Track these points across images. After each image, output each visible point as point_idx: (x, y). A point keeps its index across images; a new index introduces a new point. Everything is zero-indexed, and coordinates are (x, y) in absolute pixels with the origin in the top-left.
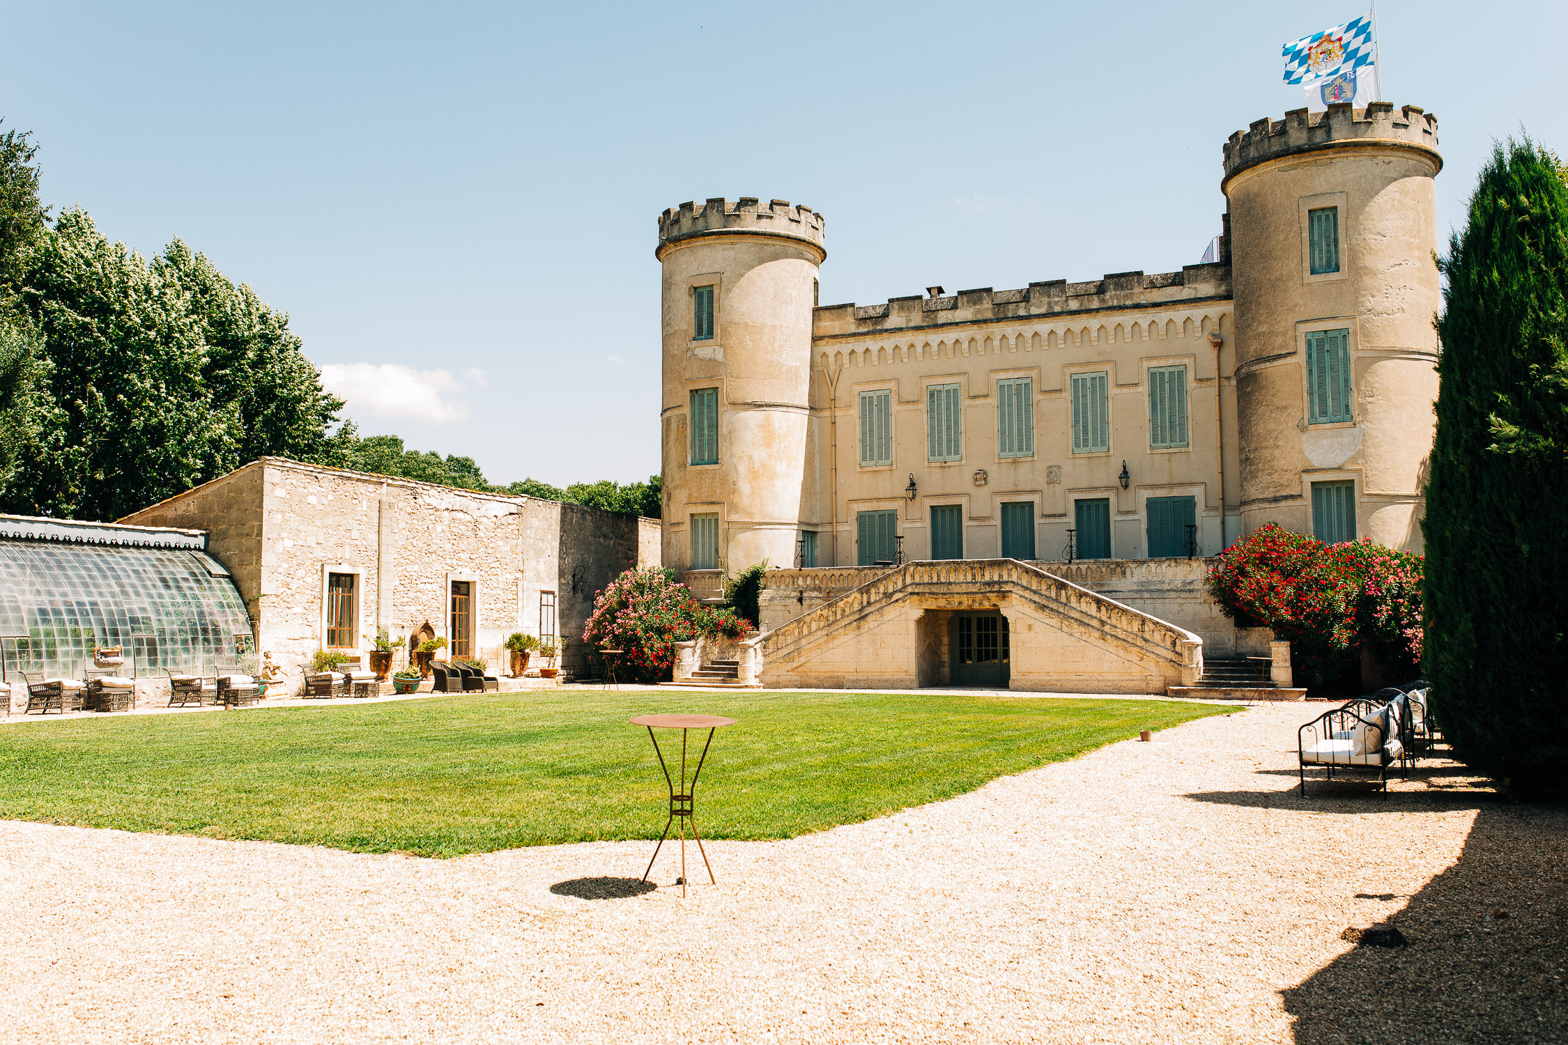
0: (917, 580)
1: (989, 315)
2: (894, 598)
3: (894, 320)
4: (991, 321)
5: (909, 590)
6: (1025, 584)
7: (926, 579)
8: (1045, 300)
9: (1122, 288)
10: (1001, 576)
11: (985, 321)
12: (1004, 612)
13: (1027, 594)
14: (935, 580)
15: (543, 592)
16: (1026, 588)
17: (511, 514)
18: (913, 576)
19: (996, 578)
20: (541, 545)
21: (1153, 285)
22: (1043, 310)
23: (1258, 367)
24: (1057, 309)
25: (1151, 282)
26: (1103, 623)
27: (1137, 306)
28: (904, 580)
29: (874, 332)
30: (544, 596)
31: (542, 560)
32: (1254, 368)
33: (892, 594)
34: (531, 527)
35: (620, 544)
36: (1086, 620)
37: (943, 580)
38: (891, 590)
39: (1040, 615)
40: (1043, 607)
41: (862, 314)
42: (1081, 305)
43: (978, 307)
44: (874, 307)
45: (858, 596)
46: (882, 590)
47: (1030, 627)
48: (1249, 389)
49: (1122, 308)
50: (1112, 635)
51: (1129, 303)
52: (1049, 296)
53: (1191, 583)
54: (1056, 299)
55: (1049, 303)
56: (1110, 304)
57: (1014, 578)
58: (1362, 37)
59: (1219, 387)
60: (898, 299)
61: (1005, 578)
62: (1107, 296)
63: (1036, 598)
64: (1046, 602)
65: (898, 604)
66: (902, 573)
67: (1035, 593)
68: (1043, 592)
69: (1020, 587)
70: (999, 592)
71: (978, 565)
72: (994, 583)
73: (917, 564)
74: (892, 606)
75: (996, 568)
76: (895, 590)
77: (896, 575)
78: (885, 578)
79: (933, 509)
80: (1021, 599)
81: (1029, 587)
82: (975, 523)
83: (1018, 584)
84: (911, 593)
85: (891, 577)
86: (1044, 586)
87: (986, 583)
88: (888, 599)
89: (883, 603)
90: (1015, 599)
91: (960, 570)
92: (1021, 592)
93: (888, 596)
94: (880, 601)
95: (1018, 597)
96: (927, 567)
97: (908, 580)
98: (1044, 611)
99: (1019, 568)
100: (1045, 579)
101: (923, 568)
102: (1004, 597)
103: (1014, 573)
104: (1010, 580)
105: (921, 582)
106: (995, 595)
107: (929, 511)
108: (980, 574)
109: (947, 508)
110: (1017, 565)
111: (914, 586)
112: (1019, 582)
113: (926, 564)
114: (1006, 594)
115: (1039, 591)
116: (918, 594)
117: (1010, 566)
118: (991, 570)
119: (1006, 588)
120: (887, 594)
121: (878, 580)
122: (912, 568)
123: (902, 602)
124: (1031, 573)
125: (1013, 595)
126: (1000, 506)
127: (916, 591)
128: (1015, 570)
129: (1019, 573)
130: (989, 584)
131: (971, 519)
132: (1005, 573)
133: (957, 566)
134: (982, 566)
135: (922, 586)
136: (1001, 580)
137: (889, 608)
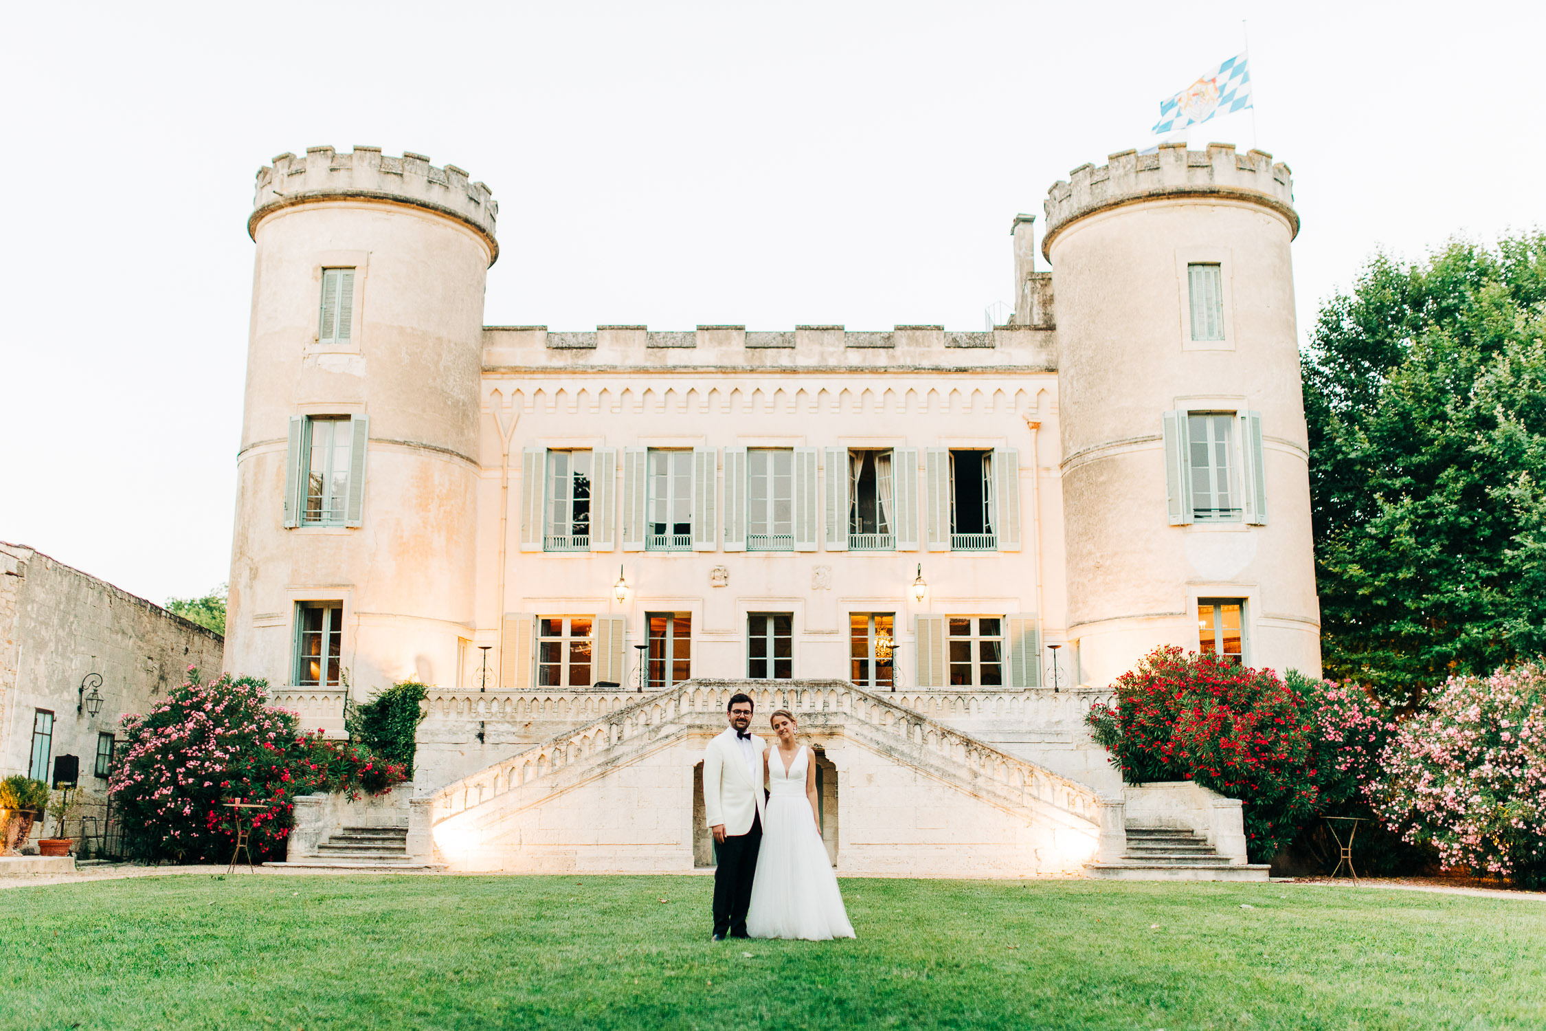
0: (699, 707)
1: (740, 361)
2: (663, 733)
3: (603, 355)
4: (744, 371)
5: (688, 720)
6: (862, 716)
8: (816, 348)
9: (917, 343)
10: (826, 704)
11: (734, 370)
12: (831, 755)
13: (866, 731)
15: (39, 711)
16: (864, 723)
17: (9, 574)
18: (692, 702)
19: (819, 707)
20: (43, 632)
21: (956, 344)
22: (813, 362)
23: (1118, 450)
24: (832, 362)
25: (954, 340)
26: (976, 775)
27: (937, 370)
28: (677, 706)
29: (574, 371)
30: (40, 716)
31: (42, 658)
32: (1112, 452)
33: (659, 728)
34: (33, 601)
35: (140, 648)
36: (951, 770)
38: (656, 721)
39: (884, 762)
40: (889, 751)
41: (556, 341)
42: (864, 360)
43: (724, 348)
44: (575, 335)
45: (605, 728)
46: (642, 719)
47: (870, 779)
48: (1102, 479)
49: (917, 370)
50: (988, 792)
51: (926, 363)
52: (822, 344)
53: (1058, 722)
54: (832, 349)
55: (822, 354)
56: (901, 362)
57: (846, 708)
58: (1240, 77)
59: (1038, 478)
60: (611, 328)
61: (833, 707)
62: (898, 351)
63: (879, 737)
64: (893, 743)
65: (667, 741)
66: (676, 696)
67: (878, 730)
68: (889, 729)
69: (855, 721)
70: (824, 726)
71: (794, 687)
72: (817, 714)
73: (700, 683)
74: (658, 744)
75: (819, 693)
76: (664, 720)
77: (666, 699)
78: (649, 703)
79: (649, 615)
80: (857, 737)
81: (868, 720)
82: (711, 638)
83: (852, 717)
84: (690, 727)
85: (658, 702)
86: (890, 720)
87: (805, 714)
88: (653, 734)
89: (645, 740)
90: (850, 738)
91: (766, 693)
92: (857, 729)
93: (653, 730)
94: (640, 736)
95: (853, 735)
96: (715, 688)
97: (685, 707)
98: (891, 756)
99: (853, 694)
100: (892, 710)
101: (709, 689)
102: (832, 734)
103: (846, 700)
104: (840, 709)
105: (705, 710)
106: (819, 730)
107: (643, 618)
108: (795, 701)
109: (669, 615)
110: (850, 688)
111: (694, 716)
112: (854, 714)
113: (715, 684)
114: (835, 730)
115: (883, 727)
116: (700, 727)
117: (841, 690)
118: (813, 695)
119: (834, 721)
120: (651, 727)
121: (638, 705)
122: (691, 689)
123: (673, 738)
124: (871, 702)
125: (846, 732)
126: (746, 616)
127: (698, 722)
128: (848, 695)
129: (854, 701)
130: (809, 715)
131: (704, 632)
132: (832, 699)
133: (762, 688)
134: (799, 689)
135: (706, 716)
136: (826, 710)
137: (653, 747)
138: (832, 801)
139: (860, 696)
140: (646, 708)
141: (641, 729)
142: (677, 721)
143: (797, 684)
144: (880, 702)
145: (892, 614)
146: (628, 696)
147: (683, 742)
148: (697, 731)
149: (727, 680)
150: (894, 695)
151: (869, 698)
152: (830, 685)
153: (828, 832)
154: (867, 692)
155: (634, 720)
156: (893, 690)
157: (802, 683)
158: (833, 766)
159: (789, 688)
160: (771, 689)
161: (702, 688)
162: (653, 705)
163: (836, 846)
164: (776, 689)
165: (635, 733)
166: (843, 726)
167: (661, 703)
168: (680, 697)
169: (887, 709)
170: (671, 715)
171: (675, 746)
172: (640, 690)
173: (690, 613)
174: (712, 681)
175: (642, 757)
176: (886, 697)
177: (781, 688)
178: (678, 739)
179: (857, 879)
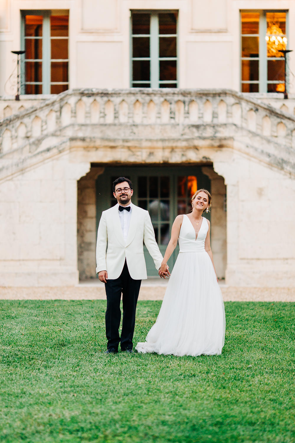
0: (81, 119)
5: (70, 133)
6: (252, 127)
7: (96, 118)
10: (215, 115)
12: (218, 169)
13: (257, 143)
14: (110, 119)
16: (255, 134)
18: (74, 113)
19: (208, 119)
28: (59, 118)
33: (39, 141)
37: (123, 119)
38: (36, 133)
39: (276, 174)
40: (281, 164)
46: (22, 132)
47: (260, 192)
57: (237, 119)
61: (222, 118)
63: (271, 149)
64: (284, 155)
65: (48, 154)
66: (57, 107)
67: (269, 141)
68: (282, 141)
69: (245, 133)
70: (213, 138)
71: (181, 98)
72: (205, 126)
73: (82, 94)
74: (40, 158)
75: (208, 103)
76: (45, 133)
77: (46, 111)
78: (28, 115)
79: (24, 13)
80: (247, 150)
81: (259, 132)
82: (91, 38)
83: (242, 128)
84: (72, 139)
85: (38, 113)
86: (282, 132)
87: (193, 126)
88: (34, 147)
89: (26, 153)
90: (239, 150)
91: (152, 105)
92: (247, 140)
93: (34, 143)
94: (20, 150)
95: (243, 147)
96: (98, 98)
97: (66, 118)
98: (282, 168)
99: (244, 104)
100: (285, 121)
101: (91, 99)
102: (221, 146)
103: (237, 112)
104: (230, 121)
105: (88, 122)
106: (207, 143)
107: (18, 16)
108: (182, 111)
109: (46, 13)
110: (240, 98)
111: (77, 128)
112: (244, 125)
113: (98, 94)
114: (224, 142)
115: (275, 140)
116: (83, 140)
117: (230, 100)
118: (201, 106)
119: (223, 133)
120: (32, 140)
121: (17, 117)
122: (72, 100)
123: (55, 151)
124: (262, 113)
125: (236, 144)
126: (129, 14)
127: (80, 135)
128: (238, 106)
129: (245, 112)
130: (197, 127)
131: (84, 31)
132: (222, 110)
133: (148, 98)
134: (187, 99)
135: (89, 129)
136: (216, 121)
137: (34, 160)
138: (220, 212)
139: (251, 106)
140: (26, 120)
141: (21, 142)
142: (58, 133)
143: (184, 94)
144: (272, 112)
145: (286, 11)
146: (5, 104)
147: (66, 156)
148: (80, 143)
149: (110, 90)
150: (286, 102)
151: (260, 110)
152: (219, 95)
153: (217, 245)
154: (259, 102)
155: (13, 132)
156: (286, 97)
157: (189, 93)
158: (222, 179)
159: (176, 98)
160: (157, 99)
161: (85, 99)
162: (33, 116)
163: (225, 258)
164: (162, 99)
165: (15, 146)
166: (232, 138)
167: (42, 114)
168: (61, 108)
169: (279, 120)
170: (52, 126)
171: (57, 159)
172: (17, 98)
173: (68, 11)
174: (95, 91)
175: (22, 171)
176: (276, 106)
177: (168, 98)
178: (60, 152)
179: (248, 304)
